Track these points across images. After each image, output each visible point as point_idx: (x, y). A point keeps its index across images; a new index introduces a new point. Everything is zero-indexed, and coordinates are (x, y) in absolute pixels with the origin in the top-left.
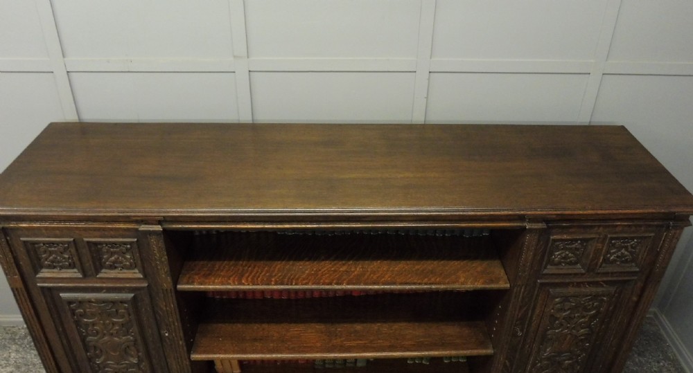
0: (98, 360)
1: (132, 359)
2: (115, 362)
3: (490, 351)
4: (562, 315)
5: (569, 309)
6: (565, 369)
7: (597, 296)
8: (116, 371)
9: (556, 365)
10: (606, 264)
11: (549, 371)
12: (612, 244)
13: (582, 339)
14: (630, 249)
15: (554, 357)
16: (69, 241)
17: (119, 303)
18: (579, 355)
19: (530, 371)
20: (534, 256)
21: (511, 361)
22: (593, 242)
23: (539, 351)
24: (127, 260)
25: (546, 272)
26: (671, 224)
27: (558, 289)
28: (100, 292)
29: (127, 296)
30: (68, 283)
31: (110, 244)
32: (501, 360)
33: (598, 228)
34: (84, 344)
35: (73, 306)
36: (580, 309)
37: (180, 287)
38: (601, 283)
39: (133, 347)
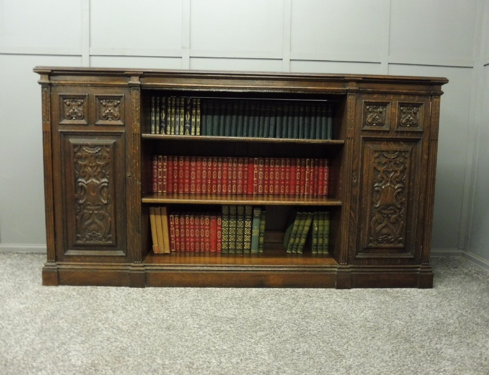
0: (81, 202)
1: (103, 201)
2: (92, 203)
3: (339, 203)
4: (381, 169)
5: (385, 163)
6: (393, 223)
7: (400, 152)
8: (91, 212)
9: (386, 219)
10: (401, 126)
11: (383, 225)
12: (402, 111)
13: (399, 192)
14: (413, 115)
15: (383, 209)
16: (85, 96)
17: (104, 147)
18: (400, 209)
19: (370, 224)
20: (355, 116)
21: (354, 212)
22: (389, 106)
23: (372, 203)
24: (116, 112)
25: (364, 128)
26: (432, 92)
27: (375, 146)
28: (95, 138)
29: (110, 141)
30: (77, 129)
31: (108, 99)
32: (347, 209)
33: (390, 96)
34: (75, 185)
35: (76, 150)
36: (392, 164)
37: (144, 135)
38: (401, 143)
39: (106, 189)
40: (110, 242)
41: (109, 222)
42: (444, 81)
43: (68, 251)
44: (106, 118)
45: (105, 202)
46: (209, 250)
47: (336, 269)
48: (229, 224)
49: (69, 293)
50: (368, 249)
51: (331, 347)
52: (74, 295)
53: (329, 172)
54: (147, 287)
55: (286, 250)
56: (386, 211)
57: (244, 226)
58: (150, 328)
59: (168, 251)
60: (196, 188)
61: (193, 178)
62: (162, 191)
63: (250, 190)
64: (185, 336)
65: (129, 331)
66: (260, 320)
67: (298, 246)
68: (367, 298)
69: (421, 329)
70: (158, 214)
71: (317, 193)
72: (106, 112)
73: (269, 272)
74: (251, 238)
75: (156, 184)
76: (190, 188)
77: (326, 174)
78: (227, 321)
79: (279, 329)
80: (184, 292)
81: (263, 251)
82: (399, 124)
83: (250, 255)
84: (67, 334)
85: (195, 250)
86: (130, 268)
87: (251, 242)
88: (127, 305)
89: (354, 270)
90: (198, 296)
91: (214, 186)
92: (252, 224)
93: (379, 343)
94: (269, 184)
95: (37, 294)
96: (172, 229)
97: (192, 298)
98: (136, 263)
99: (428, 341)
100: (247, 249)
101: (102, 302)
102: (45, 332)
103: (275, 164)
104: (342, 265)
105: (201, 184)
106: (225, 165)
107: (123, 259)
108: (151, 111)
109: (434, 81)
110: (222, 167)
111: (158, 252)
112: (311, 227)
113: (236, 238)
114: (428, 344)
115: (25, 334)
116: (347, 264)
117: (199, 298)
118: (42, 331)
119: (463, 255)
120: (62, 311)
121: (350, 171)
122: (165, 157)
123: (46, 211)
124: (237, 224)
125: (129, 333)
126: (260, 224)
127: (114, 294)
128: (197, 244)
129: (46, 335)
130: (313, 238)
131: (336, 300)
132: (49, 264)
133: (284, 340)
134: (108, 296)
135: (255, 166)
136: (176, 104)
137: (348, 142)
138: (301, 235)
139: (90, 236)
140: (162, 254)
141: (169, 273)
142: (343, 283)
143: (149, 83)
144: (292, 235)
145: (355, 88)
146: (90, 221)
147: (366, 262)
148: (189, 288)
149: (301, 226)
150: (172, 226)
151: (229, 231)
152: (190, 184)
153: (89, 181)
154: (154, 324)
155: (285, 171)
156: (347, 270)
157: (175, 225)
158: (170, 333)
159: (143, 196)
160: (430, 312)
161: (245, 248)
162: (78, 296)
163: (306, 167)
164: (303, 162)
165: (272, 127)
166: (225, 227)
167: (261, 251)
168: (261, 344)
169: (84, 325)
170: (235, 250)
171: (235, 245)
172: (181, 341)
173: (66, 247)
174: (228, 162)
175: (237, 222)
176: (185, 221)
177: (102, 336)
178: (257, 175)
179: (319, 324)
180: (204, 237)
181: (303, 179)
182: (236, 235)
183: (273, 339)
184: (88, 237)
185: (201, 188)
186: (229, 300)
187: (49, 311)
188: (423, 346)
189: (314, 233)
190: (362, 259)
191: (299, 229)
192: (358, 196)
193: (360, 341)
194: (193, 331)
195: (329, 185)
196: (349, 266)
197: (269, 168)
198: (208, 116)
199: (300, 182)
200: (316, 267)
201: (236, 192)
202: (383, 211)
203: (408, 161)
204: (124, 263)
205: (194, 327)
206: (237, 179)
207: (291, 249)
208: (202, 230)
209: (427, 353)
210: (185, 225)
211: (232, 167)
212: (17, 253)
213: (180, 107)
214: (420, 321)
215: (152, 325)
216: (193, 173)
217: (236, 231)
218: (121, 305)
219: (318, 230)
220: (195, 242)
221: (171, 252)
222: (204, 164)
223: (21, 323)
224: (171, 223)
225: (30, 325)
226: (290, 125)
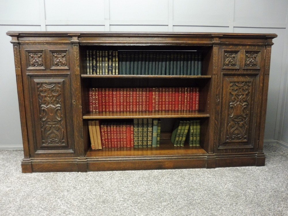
0: (44, 120)
1: (58, 118)
2: (51, 120)
4: (234, 93)
5: (237, 89)
6: (241, 127)
7: (246, 82)
8: (50, 126)
9: (237, 124)
10: (246, 66)
11: (235, 128)
12: (247, 56)
13: (245, 108)
14: (254, 59)
15: (235, 119)
16: (43, 51)
17: (57, 84)
18: (245, 118)
19: (227, 128)
20: (218, 60)
21: (217, 121)
22: (239, 53)
23: (229, 115)
24: (64, 60)
25: (224, 68)
26: (266, 43)
27: (230, 79)
28: (51, 78)
29: (61, 80)
30: (39, 73)
31: (58, 52)
32: (213, 119)
33: (240, 47)
34: (40, 109)
35: (38, 86)
36: (241, 90)
37: (82, 75)
38: (247, 77)
39: (59, 111)
40: (64, 144)
41: (62, 132)
42: (274, 36)
43: (38, 151)
44: (57, 65)
45: (59, 119)
46: (126, 146)
47: (206, 157)
48: (138, 130)
49: (39, 178)
50: (225, 144)
51: (211, 212)
52: (42, 180)
53: (200, 96)
54: (89, 172)
55: (173, 144)
56: (237, 120)
57: (148, 131)
58: (92, 202)
59: (101, 148)
60: (117, 108)
61: (115, 102)
62: (96, 111)
63: (150, 108)
64: (115, 208)
65: (78, 205)
66: (163, 193)
67: (181, 142)
68: (227, 174)
69: (265, 196)
70: (94, 126)
71: (192, 108)
72: (57, 61)
73: (165, 160)
74: (152, 138)
75: (91, 106)
76: (113, 108)
77: (197, 97)
78: (141, 194)
79: (175, 199)
80: (112, 175)
81: (160, 146)
82: (246, 65)
83: (152, 149)
84: (37, 210)
85: (117, 146)
86: (77, 160)
87: (152, 140)
88: (76, 185)
89: (217, 156)
90: (121, 177)
91: (128, 106)
92: (152, 129)
93: (241, 208)
94: (162, 104)
95: (18, 180)
96: (103, 134)
97: (117, 179)
98: (81, 157)
99: (272, 205)
100: (150, 145)
101: (60, 184)
102: (22, 209)
103: (165, 92)
104: (210, 154)
105: (120, 106)
106: (135, 93)
107: (72, 155)
108: (86, 60)
109: (268, 36)
110: (133, 94)
111: (94, 149)
112: (189, 130)
113: (143, 138)
114: (273, 208)
115: (8, 211)
116: (213, 153)
117: (122, 179)
118: (20, 208)
119: (277, 143)
120: (34, 191)
121: (215, 95)
122: (97, 89)
123: (21, 126)
124: (143, 130)
125: (78, 206)
126: (158, 129)
127: (68, 177)
128: (119, 142)
129: (22, 211)
130: (190, 137)
131: (208, 176)
132: (25, 159)
133: (180, 208)
134: (64, 179)
135: (154, 93)
136: (102, 55)
137: (213, 77)
138: (183, 135)
139: (51, 141)
140: (97, 150)
141: (102, 163)
142: (210, 165)
143: (85, 41)
144: (177, 135)
145: (218, 42)
146: (50, 132)
147: (225, 151)
148: (115, 171)
149: (183, 129)
150: (102, 132)
151: (138, 134)
152: (113, 105)
153: (48, 106)
154: (94, 199)
155: (172, 96)
156: (213, 157)
157: (104, 132)
158: (105, 205)
159: (83, 115)
160: (268, 183)
161: (148, 144)
162: (45, 180)
163: (185, 93)
164: (183, 90)
165: (164, 69)
166: (136, 132)
167: (159, 146)
168: (165, 212)
169: (48, 202)
170: (142, 145)
171: (143, 143)
172: (112, 211)
173: (36, 149)
174: (136, 91)
175: (143, 129)
176: (111, 129)
177: (60, 210)
178: (155, 99)
179: (201, 195)
180: (123, 138)
181: (183, 100)
182: (143, 136)
183: (173, 207)
184: (50, 142)
185: (120, 108)
186: (141, 179)
187: (26, 192)
188: (270, 209)
189: (191, 133)
190: (222, 150)
191: (182, 131)
192: (220, 111)
193: (229, 207)
194: (120, 204)
195: (199, 104)
196: (214, 154)
197: (162, 94)
198: (123, 62)
199: (181, 103)
200: (194, 156)
201: (142, 110)
202: (235, 120)
203: (250, 88)
204: (73, 157)
205: (121, 201)
206: (142, 102)
207: (177, 144)
208: (121, 134)
209: (274, 215)
210: (111, 131)
211: (139, 94)
212: (7, 151)
213: (105, 57)
214: (263, 190)
215: (93, 200)
216: (115, 98)
217: (143, 134)
218: (72, 185)
219: (193, 132)
220: (117, 142)
221: (103, 148)
222: (122, 93)
223: (6, 202)
224: (102, 130)
225: (12, 203)
226: (175, 66)
